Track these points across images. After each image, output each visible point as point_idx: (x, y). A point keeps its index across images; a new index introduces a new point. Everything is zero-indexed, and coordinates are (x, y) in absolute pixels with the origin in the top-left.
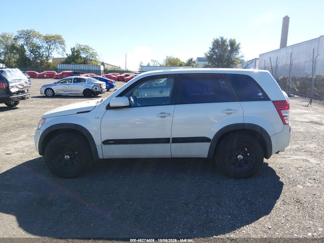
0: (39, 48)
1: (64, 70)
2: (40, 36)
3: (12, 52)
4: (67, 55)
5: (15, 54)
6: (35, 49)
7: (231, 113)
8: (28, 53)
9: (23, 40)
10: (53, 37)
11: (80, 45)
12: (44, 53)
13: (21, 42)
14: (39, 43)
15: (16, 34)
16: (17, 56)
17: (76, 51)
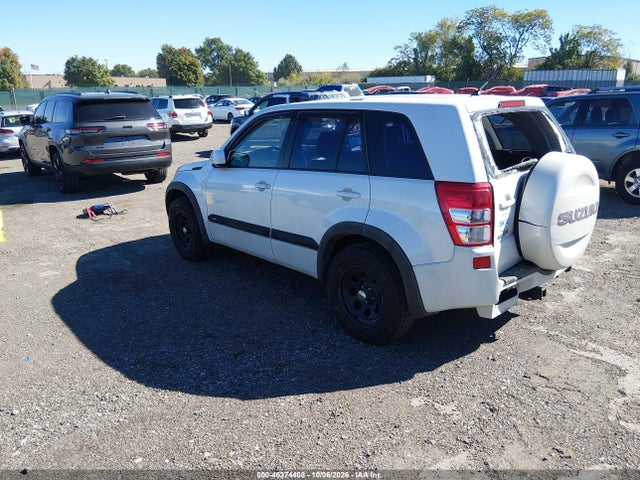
0: (499, 40)
1: (531, 83)
2: (504, 15)
3: (451, 52)
4: (551, 50)
5: (456, 55)
6: (492, 42)
7: (350, 198)
8: (478, 51)
9: (473, 27)
10: (529, 15)
11: (581, 27)
12: (508, 51)
13: (469, 32)
14: (501, 31)
15: (463, 17)
16: (459, 60)
17: (571, 41)
